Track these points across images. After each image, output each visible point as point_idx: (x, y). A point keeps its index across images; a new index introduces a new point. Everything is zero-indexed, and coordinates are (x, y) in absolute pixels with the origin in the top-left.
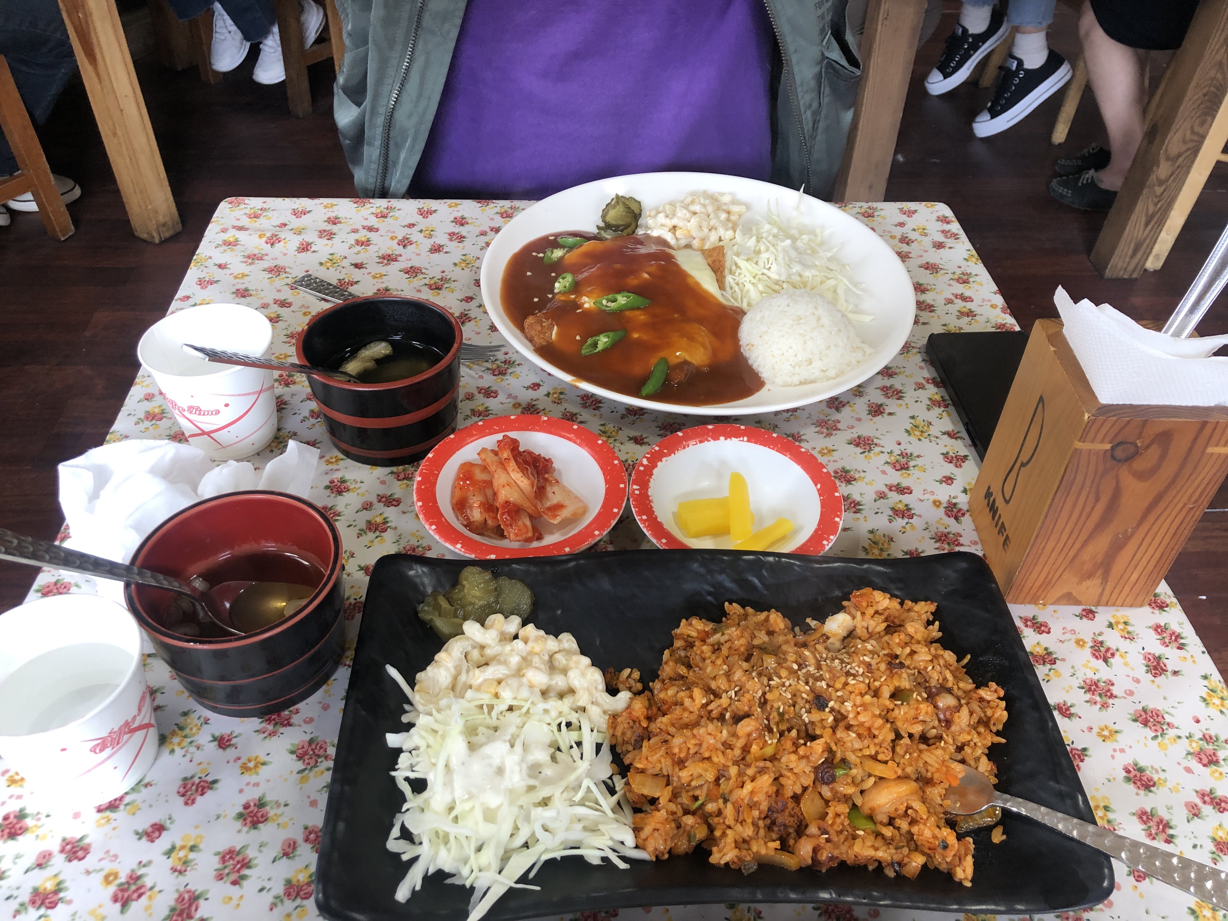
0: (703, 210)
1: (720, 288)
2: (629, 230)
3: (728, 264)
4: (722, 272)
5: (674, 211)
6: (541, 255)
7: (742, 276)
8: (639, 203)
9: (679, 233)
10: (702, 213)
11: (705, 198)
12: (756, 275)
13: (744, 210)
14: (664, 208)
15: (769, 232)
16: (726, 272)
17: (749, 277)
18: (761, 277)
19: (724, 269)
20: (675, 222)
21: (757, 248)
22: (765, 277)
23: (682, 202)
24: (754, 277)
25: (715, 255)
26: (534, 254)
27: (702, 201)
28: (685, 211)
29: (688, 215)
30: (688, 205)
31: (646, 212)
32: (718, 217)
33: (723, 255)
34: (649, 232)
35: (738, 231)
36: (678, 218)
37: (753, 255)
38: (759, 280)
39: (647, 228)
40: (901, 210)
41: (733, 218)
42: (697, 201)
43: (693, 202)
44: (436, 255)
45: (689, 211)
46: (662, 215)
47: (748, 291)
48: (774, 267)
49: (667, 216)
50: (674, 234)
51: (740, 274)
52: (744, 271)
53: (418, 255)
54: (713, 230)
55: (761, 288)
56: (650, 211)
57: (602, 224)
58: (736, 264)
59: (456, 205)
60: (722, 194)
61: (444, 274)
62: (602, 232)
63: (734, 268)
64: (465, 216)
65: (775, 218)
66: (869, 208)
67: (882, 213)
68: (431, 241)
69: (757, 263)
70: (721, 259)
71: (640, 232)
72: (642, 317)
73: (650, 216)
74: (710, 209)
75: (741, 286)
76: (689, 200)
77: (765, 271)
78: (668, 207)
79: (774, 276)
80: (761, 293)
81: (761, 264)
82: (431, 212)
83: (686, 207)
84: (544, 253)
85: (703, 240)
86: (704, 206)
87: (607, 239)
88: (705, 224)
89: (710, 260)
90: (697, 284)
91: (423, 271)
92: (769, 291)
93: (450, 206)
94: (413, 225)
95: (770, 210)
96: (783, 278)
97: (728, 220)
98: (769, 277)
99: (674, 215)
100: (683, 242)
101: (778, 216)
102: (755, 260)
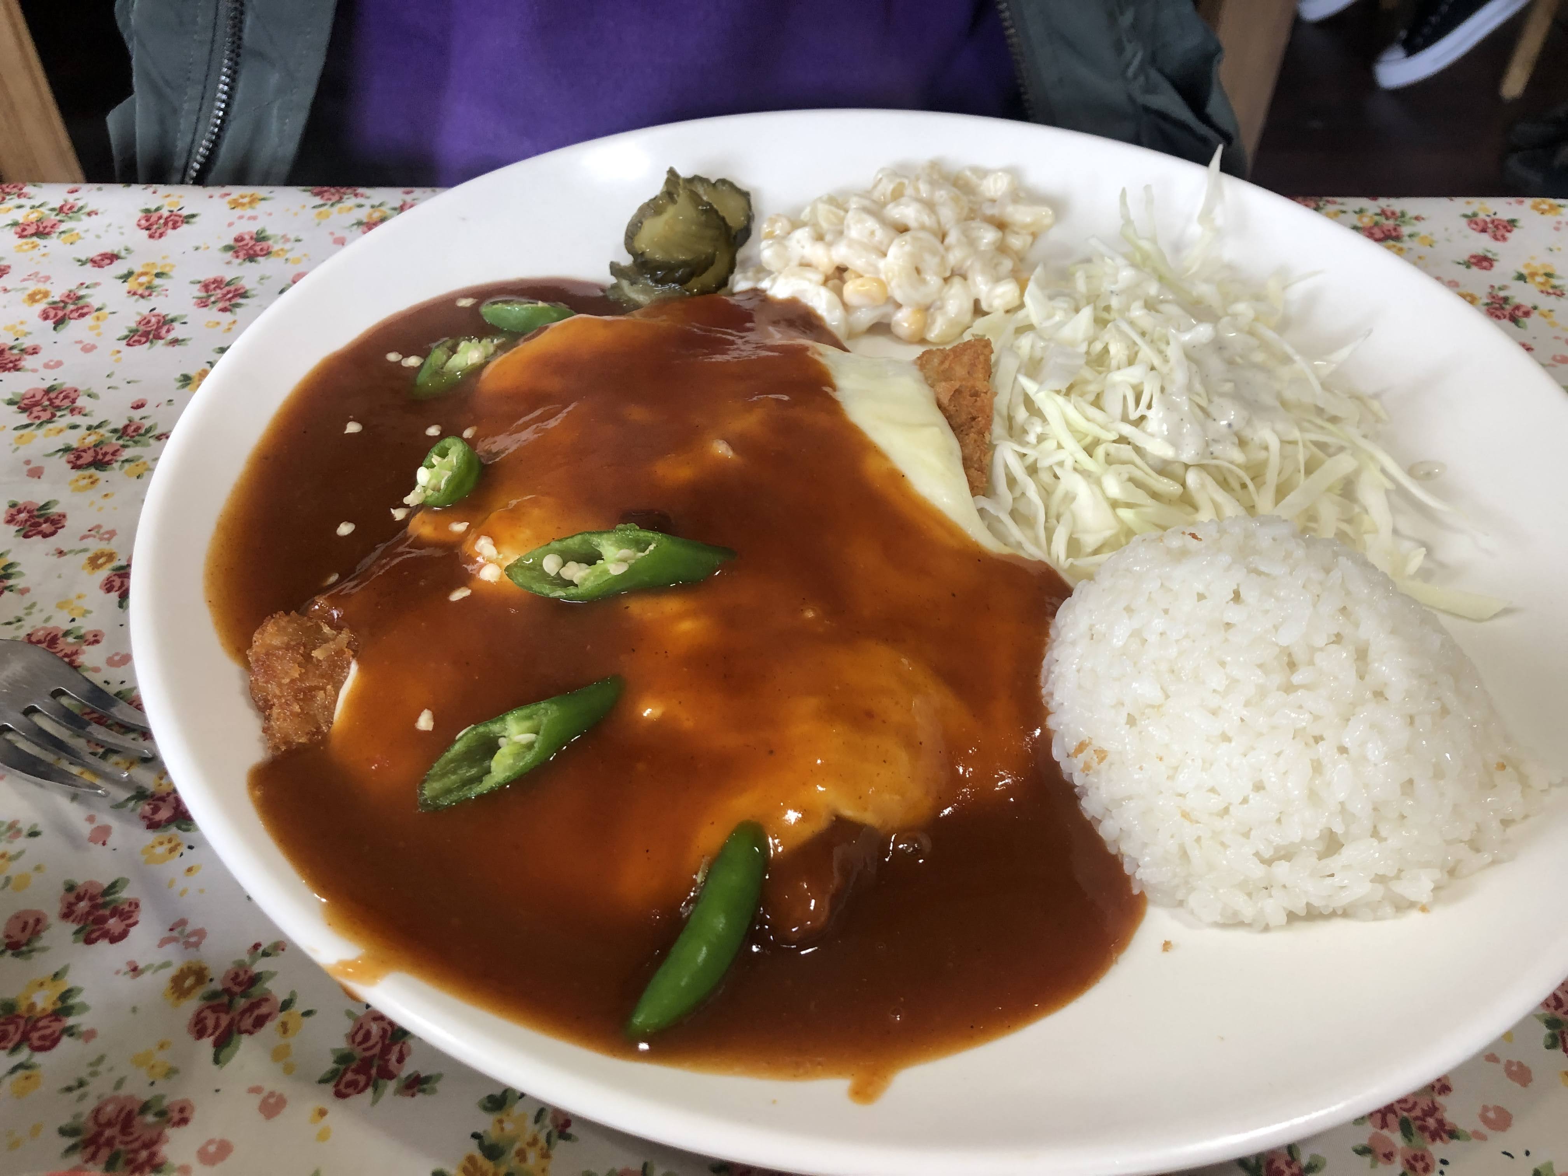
0: (927, 220)
1: (975, 490)
2: (709, 278)
3: (1001, 401)
4: (981, 433)
5: (841, 221)
6: (413, 361)
7: (1050, 445)
8: (745, 195)
9: (851, 289)
10: (923, 228)
11: (932, 183)
12: (1097, 442)
13: (1047, 221)
14: (814, 211)
15: (1131, 292)
16: (998, 428)
17: (1073, 451)
18: (1113, 448)
19: (989, 421)
20: (841, 253)
21: (1098, 347)
22: (1126, 451)
23: (866, 194)
24: (1089, 450)
25: (960, 371)
26: (393, 357)
27: (924, 190)
28: (871, 223)
29: (880, 234)
30: (884, 205)
31: (761, 227)
32: (971, 242)
33: (989, 372)
34: (765, 284)
35: (1031, 287)
36: (851, 243)
37: (1087, 373)
38: (1110, 460)
39: (762, 271)
40: (1471, 219)
41: (1016, 242)
42: (909, 191)
43: (897, 195)
44: (142, 350)
45: (884, 222)
46: (802, 235)
47: (1069, 498)
48: (1156, 419)
49: (819, 237)
50: (839, 292)
51: (1041, 439)
52: (1057, 428)
53: (88, 349)
54: (957, 282)
55: (1113, 487)
56: (773, 222)
57: (626, 260)
58: (1028, 402)
59: (253, 200)
60: (983, 173)
61: (137, 415)
62: (625, 284)
63: (1021, 414)
64: (269, 232)
65: (1146, 245)
66: (1383, 213)
67: (1420, 228)
68: (143, 307)
69: (1097, 402)
70: (980, 385)
71: (741, 283)
72: (687, 626)
73: (770, 236)
74: (947, 214)
75: (1046, 477)
76: (888, 187)
77: (1127, 430)
78: (823, 208)
79: (1160, 449)
80: (1114, 504)
81: (1114, 405)
82: (176, 221)
83: (875, 211)
84: (425, 354)
85: (926, 310)
86: (930, 206)
87: (637, 306)
88: (931, 262)
89: (945, 390)
90: (897, 478)
91: (81, 402)
92: (1141, 497)
93: (235, 205)
94: (113, 257)
95: (1128, 221)
96: (1188, 454)
97: (1002, 249)
98: (1138, 450)
99: (840, 233)
100: (865, 317)
101: (1154, 240)
102: (1093, 388)
